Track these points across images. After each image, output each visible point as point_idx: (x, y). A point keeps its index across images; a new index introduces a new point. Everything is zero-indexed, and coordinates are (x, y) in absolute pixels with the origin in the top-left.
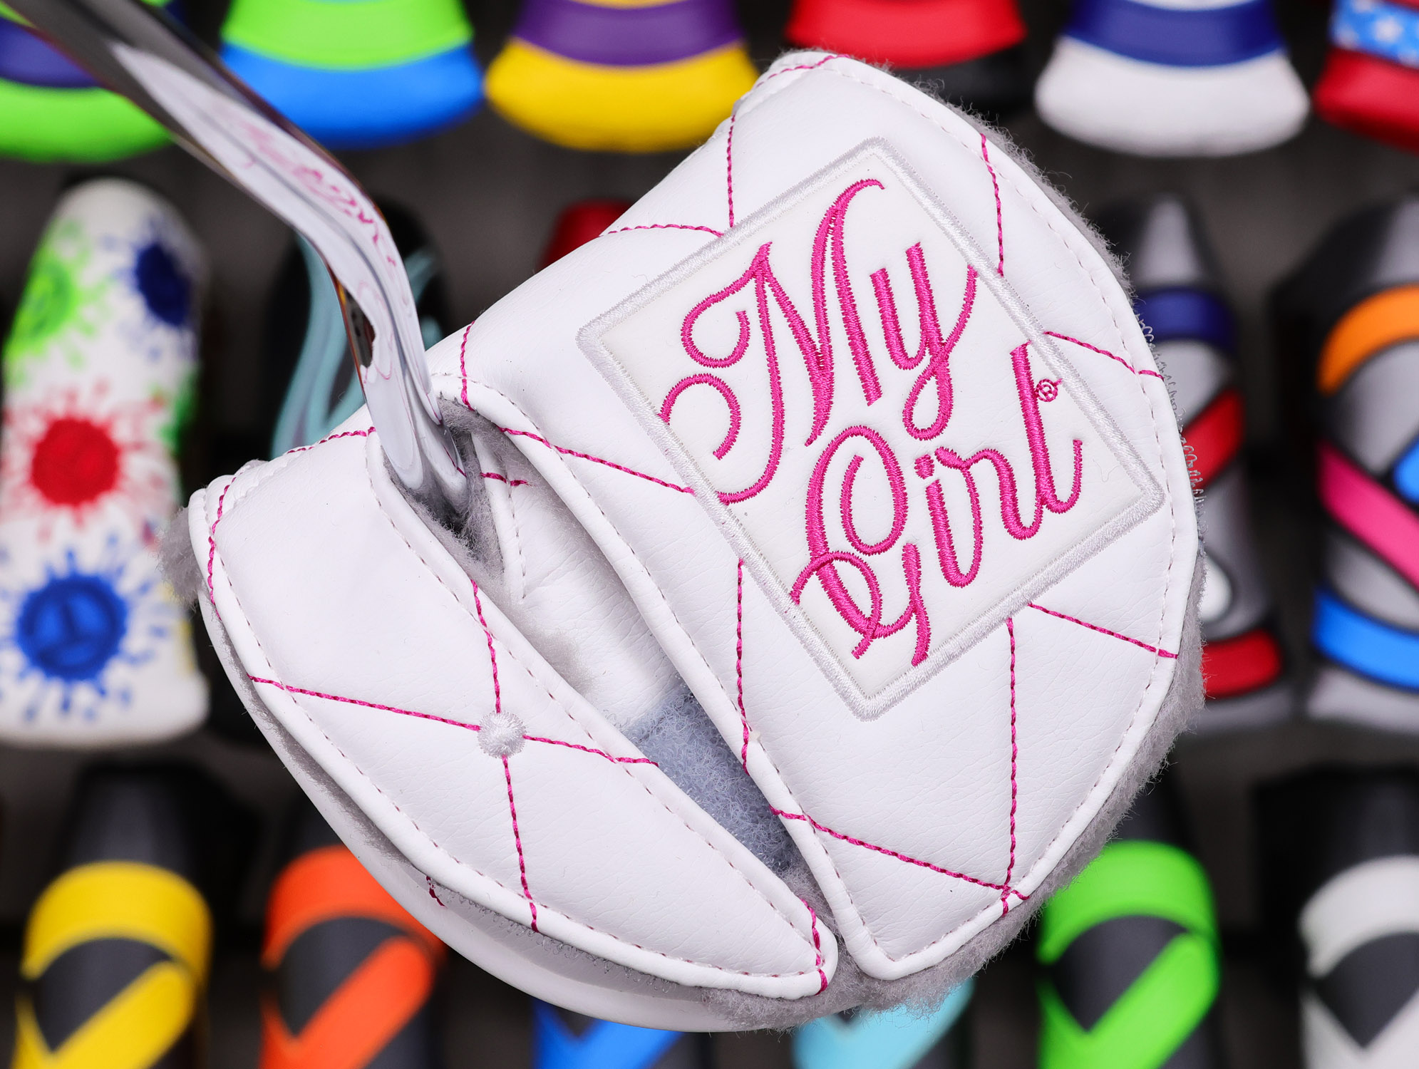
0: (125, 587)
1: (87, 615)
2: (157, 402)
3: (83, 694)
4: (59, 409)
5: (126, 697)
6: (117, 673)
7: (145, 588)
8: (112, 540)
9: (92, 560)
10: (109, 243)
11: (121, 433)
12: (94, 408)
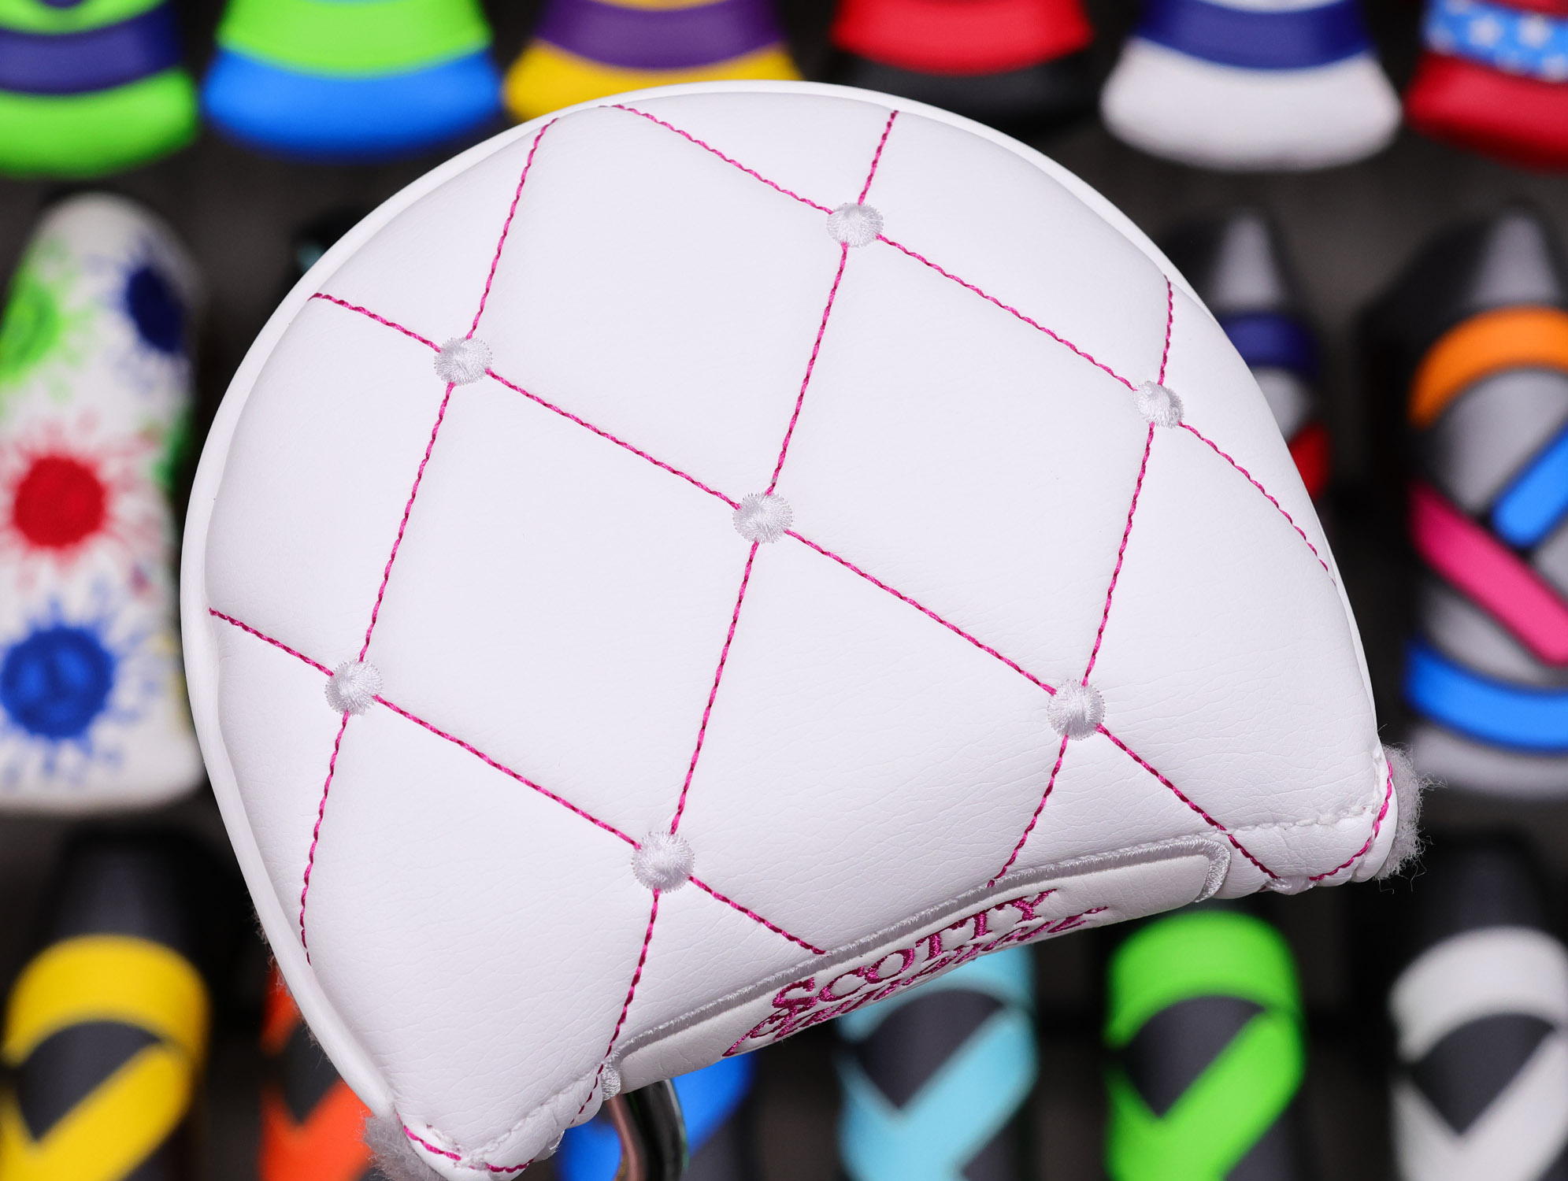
0: (115, 637)
1: (73, 668)
2: (147, 436)
3: (68, 754)
4: (42, 445)
5: (114, 757)
6: (105, 732)
7: (136, 639)
8: (100, 589)
9: (77, 608)
10: (95, 264)
11: (110, 471)
12: (80, 444)
